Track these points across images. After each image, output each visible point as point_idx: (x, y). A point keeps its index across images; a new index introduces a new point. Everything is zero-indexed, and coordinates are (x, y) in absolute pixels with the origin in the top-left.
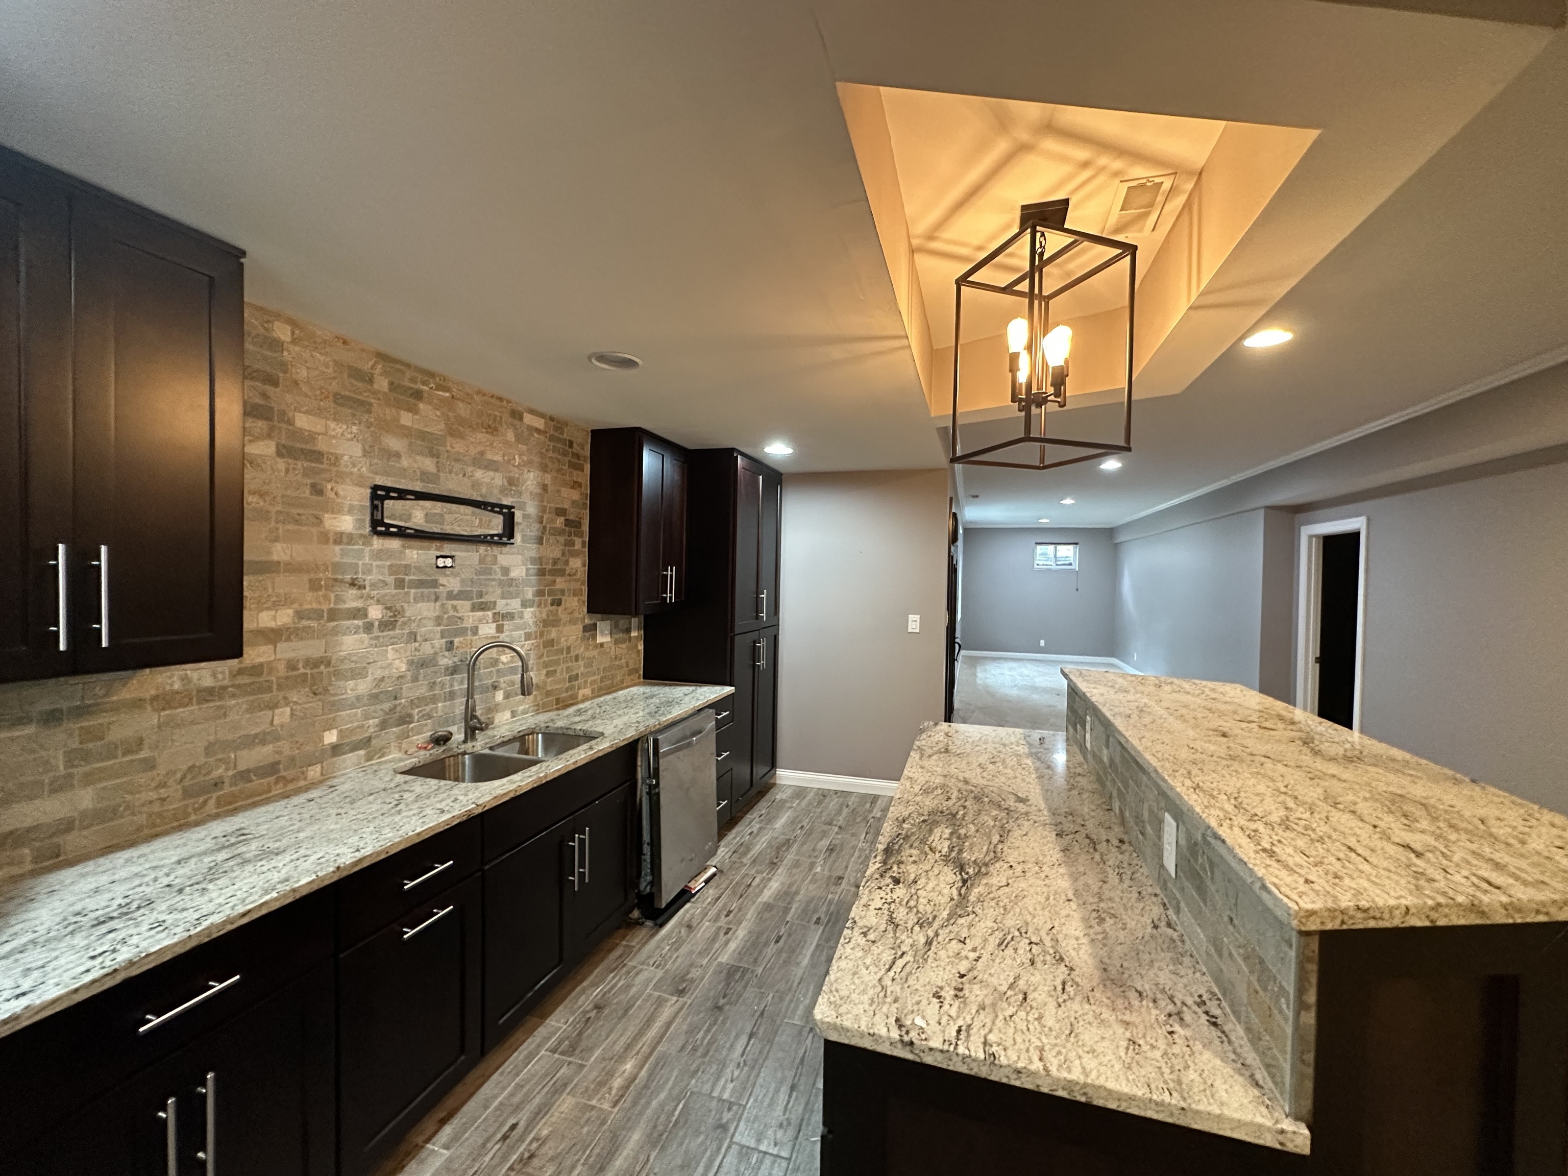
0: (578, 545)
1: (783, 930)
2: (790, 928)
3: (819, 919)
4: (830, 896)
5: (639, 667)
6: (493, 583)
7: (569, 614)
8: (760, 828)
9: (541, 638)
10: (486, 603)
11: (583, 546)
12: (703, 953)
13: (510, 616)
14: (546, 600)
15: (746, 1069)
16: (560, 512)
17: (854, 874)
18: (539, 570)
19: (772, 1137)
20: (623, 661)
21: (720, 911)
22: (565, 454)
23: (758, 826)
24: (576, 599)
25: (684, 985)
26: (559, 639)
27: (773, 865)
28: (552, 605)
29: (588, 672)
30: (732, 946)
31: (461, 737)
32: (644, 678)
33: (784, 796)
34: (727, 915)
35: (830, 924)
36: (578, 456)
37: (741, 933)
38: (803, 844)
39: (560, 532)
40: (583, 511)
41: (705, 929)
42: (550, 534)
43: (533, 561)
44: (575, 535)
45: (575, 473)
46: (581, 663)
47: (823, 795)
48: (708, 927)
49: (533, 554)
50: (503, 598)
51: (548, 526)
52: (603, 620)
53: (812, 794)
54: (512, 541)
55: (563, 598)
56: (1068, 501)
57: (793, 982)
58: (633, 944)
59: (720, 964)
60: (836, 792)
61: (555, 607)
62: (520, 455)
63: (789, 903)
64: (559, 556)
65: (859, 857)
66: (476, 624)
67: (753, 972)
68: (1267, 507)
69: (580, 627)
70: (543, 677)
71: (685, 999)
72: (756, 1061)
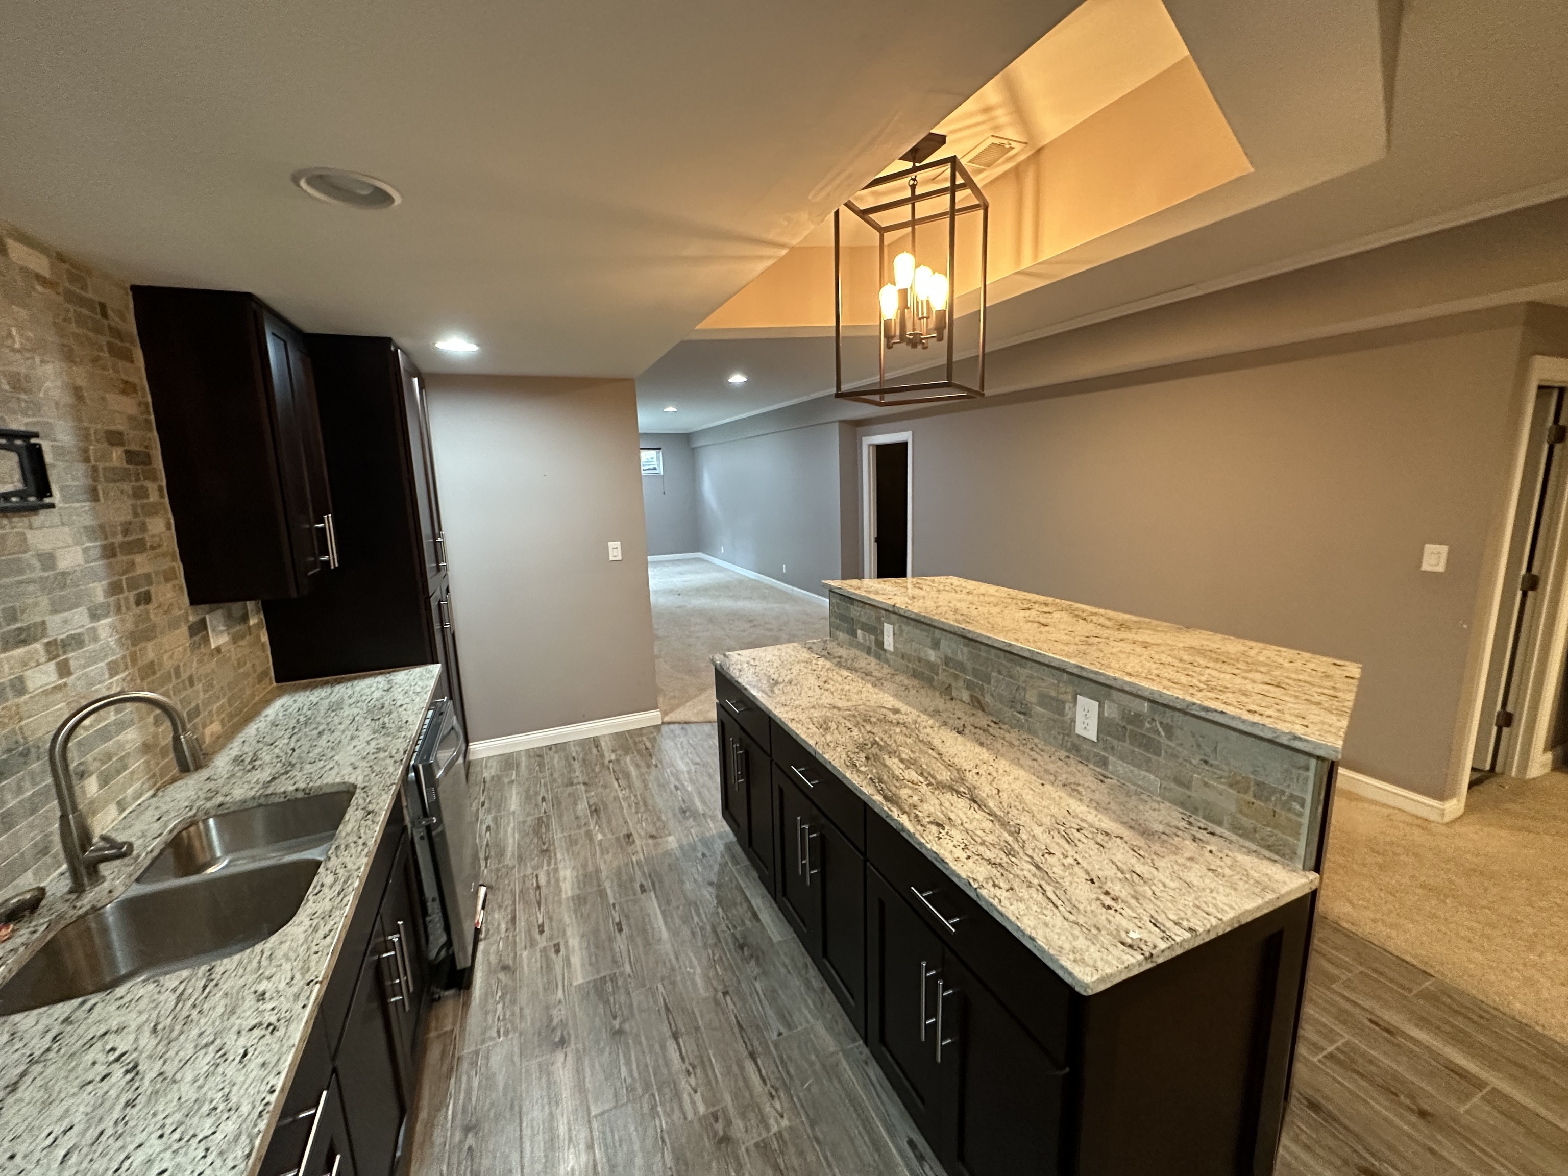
0: (154, 497)
1: (616, 916)
2: (623, 910)
3: (642, 886)
4: (634, 859)
5: (268, 668)
6: (31, 588)
7: (166, 613)
8: (495, 819)
9: (133, 665)
10: (28, 628)
11: (162, 496)
12: (550, 986)
13: (76, 641)
14: (126, 599)
15: (698, 1071)
16: (114, 438)
17: (638, 826)
18: (104, 547)
19: (774, 1113)
20: (248, 665)
21: (529, 931)
22: (98, 330)
23: (490, 817)
24: (169, 585)
25: (559, 1033)
26: (160, 659)
27: (546, 852)
28: (138, 603)
29: (210, 697)
30: (576, 960)
31: (65, 884)
32: (277, 681)
33: (493, 772)
34: (541, 932)
35: (657, 886)
36: (116, 333)
37: (574, 942)
38: (560, 816)
39: (124, 476)
40: (149, 435)
41: (528, 961)
42: (108, 480)
43: (91, 531)
44: (146, 478)
45: (121, 364)
46: (199, 686)
47: (538, 755)
48: (529, 959)
49: (88, 520)
50: (55, 611)
51: (100, 465)
52: (211, 611)
53: (524, 759)
54: (47, 500)
55: (153, 589)
56: (671, 409)
57: (670, 961)
58: (448, 1028)
59: (580, 987)
60: (550, 748)
61: (142, 607)
62: (20, 328)
63: (599, 885)
64: (129, 517)
65: (630, 806)
66: (17, 672)
67: (622, 974)
68: (840, 421)
69: (184, 629)
70: (152, 729)
71: (573, 1046)
72: (701, 1057)
